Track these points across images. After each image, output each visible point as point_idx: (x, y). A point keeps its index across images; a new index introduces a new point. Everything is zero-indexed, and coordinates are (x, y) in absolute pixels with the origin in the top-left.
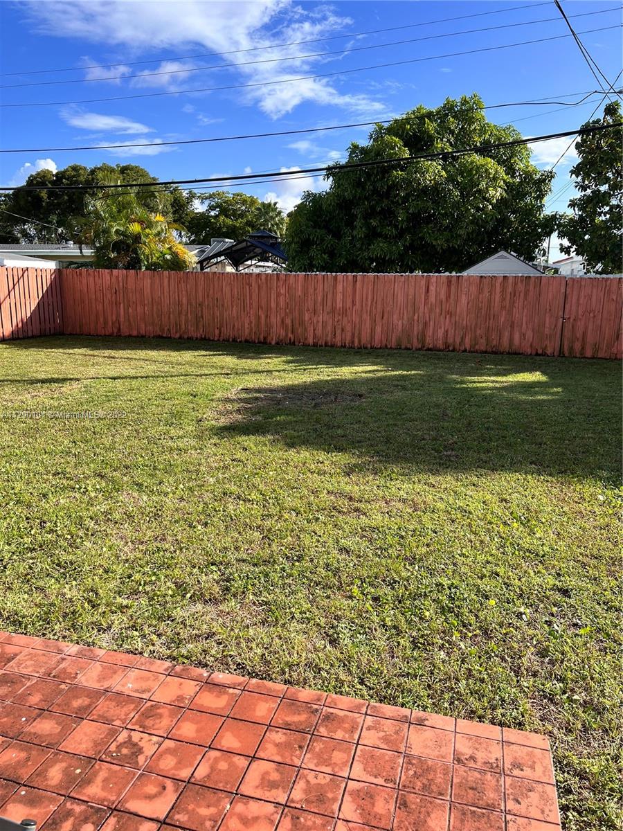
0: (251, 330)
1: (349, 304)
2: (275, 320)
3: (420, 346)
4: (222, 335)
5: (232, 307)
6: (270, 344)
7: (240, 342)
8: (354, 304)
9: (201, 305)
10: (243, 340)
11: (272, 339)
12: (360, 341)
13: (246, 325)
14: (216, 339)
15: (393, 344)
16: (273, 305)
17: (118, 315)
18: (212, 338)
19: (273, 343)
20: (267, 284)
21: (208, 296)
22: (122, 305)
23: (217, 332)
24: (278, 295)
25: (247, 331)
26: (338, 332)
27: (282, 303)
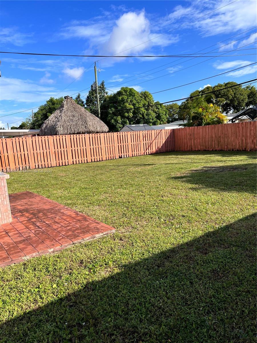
0: (239, 146)
2: (249, 141)
4: (228, 148)
5: (232, 137)
6: (247, 151)
7: (235, 151)
9: (220, 137)
10: (236, 150)
11: (248, 149)
13: (238, 144)
14: (226, 150)
16: (248, 134)
17: (191, 143)
18: (224, 150)
19: (249, 150)
20: (246, 126)
21: (222, 133)
22: (193, 140)
23: (226, 147)
24: (251, 130)
25: (238, 146)
27: (252, 134)
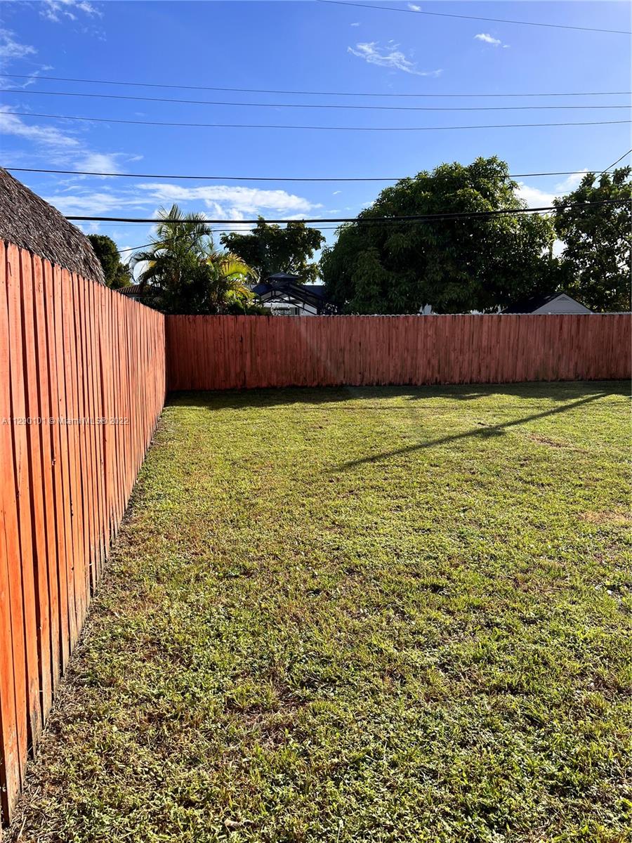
0: (397, 373)
1: (493, 342)
2: (421, 361)
3: (554, 378)
4: (365, 379)
5: (377, 350)
6: (416, 385)
7: (384, 385)
8: (498, 342)
9: (342, 350)
10: (387, 382)
11: (418, 380)
12: (502, 377)
13: (392, 368)
14: (358, 384)
15: (531, 377)
16: (420, 346)
17: (243, 366)
18: (353, 384)
19: (420, 383)
20: (414, 325)
21: (350, 341)
22: (248, 356)
23: (359, 376)
24: (426, 336)
25: (391, 376)
26: (483, 369)
27: (429, 345)
